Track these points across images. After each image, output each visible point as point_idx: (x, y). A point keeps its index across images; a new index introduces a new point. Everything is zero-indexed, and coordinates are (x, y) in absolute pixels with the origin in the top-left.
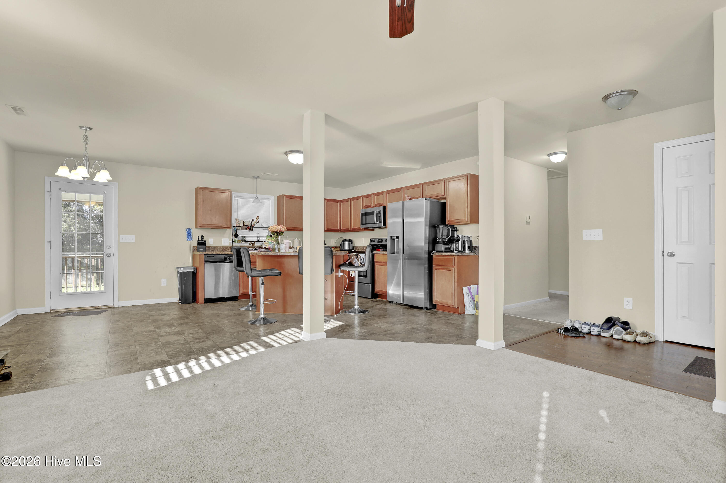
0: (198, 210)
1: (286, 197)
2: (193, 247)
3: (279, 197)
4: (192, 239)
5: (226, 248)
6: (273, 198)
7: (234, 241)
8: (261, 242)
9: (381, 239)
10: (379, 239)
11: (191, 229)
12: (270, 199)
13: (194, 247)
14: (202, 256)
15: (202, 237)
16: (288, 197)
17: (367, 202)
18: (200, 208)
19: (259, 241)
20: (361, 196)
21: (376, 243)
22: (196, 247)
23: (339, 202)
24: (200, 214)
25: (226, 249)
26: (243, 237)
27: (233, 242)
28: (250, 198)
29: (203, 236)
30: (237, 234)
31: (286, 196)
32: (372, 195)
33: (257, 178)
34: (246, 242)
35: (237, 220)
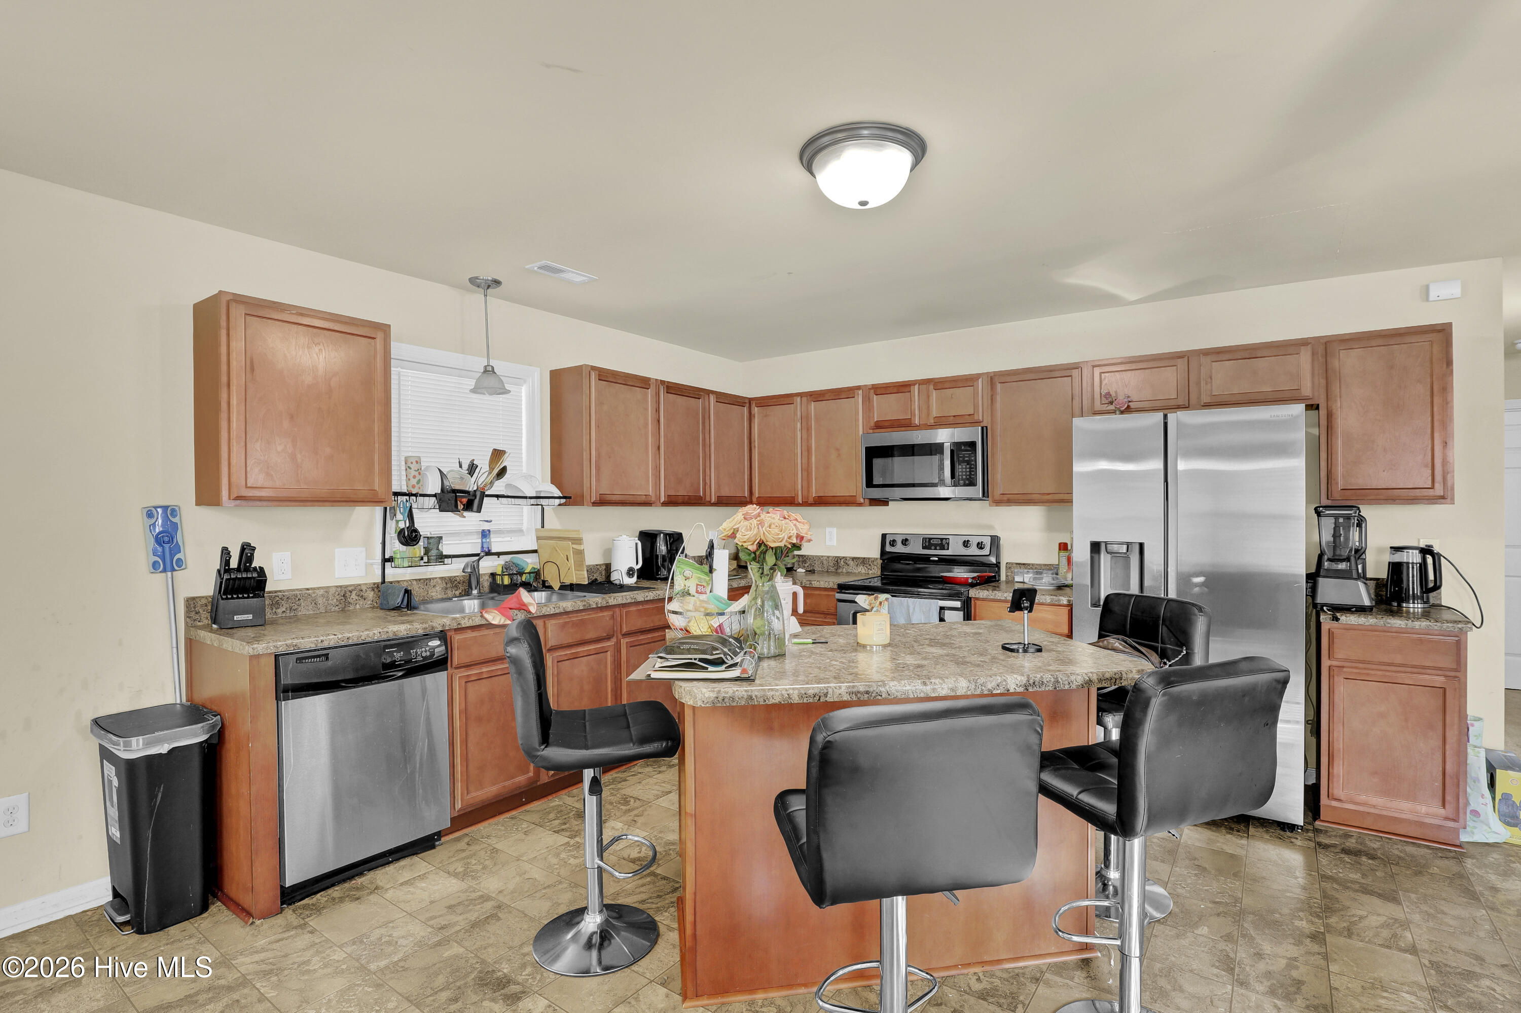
0: (224, 416)
1: (599, 375)
2: (191, 603)
3: (556, 376)
4: (179, 560)
5: (354, 593)
6: (537, 375)
7: (390, 560)
8: (498, 554)
9: (942, 539)
10: (930, 539)
11: (173, 511)
12: (525, 382)
13: (194, 599)
14: (263, 661)
15: (247, 551)
16: (606, 376)
17: (886, 408)
18: (234, 401)
19: (489, 553)
20: (858, 388)
21: (899, 549)
22: (204, 601)
23: (747, 405)
24: (234, 433)
25: (354, 596)
26: (431, 541)
27: (388, 564)
28: (461, 372)
29: (249, 545)
30: (416, 531)
31: (597, 372)
32: (917, 386)
33: (489, 287)
34: (442, 558)
35: (414, 466)
